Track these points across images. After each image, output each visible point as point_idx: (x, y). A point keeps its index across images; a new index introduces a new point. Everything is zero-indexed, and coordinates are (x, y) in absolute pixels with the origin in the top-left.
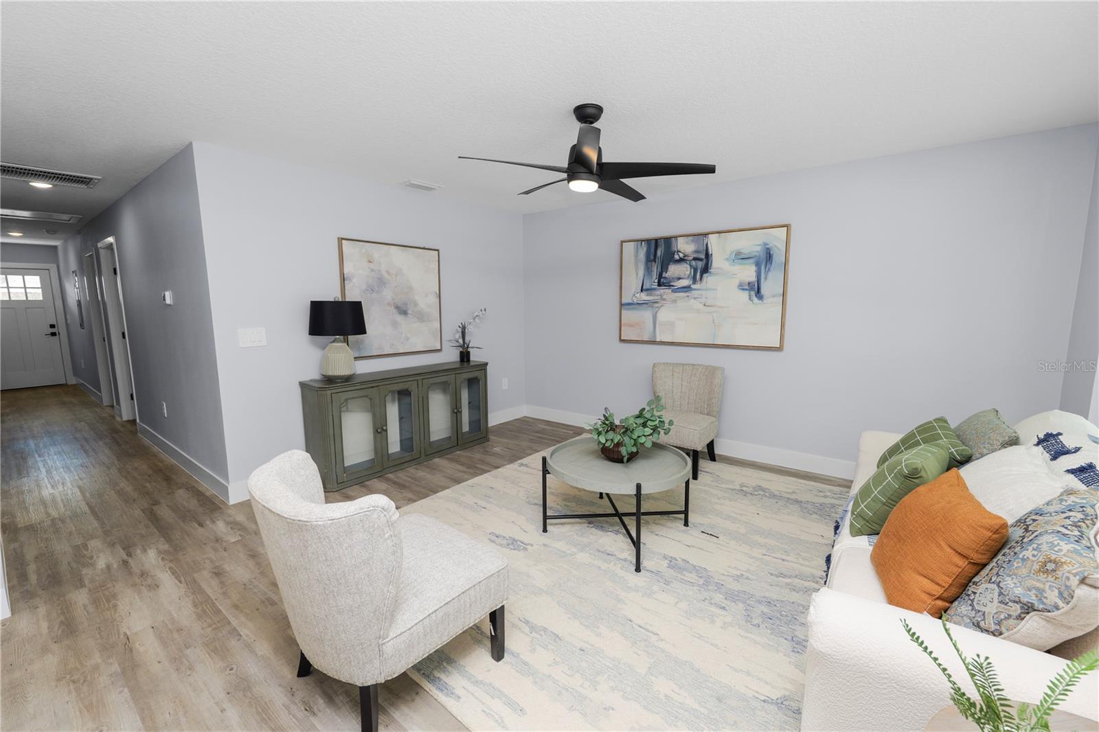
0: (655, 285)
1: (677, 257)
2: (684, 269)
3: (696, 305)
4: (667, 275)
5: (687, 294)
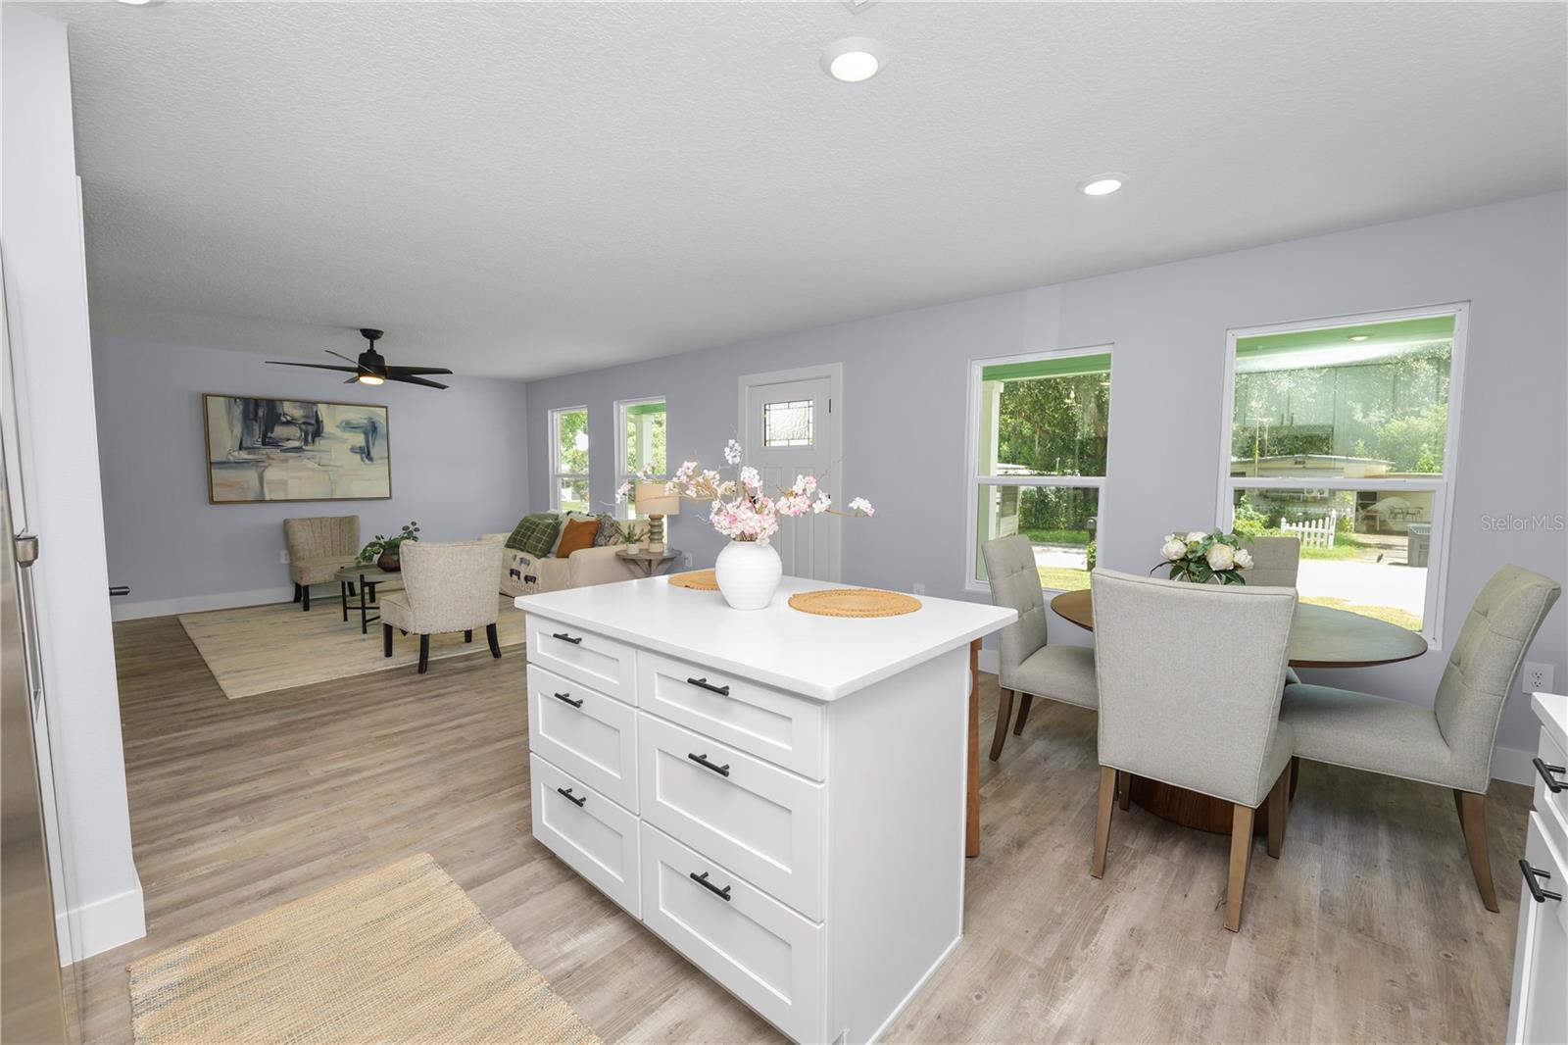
0: (259, 444)
1: (283, 419)
2: (294, 431)
3: (310, 464)
4: (273, 435)
5: (299, 455)
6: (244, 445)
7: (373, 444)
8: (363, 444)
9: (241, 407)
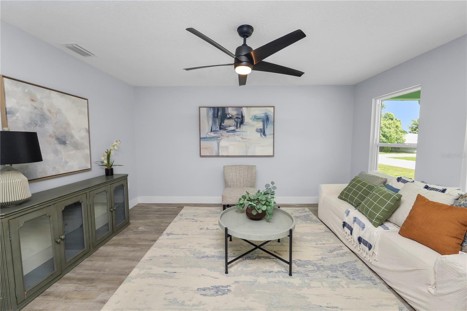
0: (218, 129)
1: (228, 116)
2: (232, 122)
3: (238, 138)
4: (224, 124)
5: (233, 133)
6: (212, 130)
7: (267, 127)
8: (262, 127)
9: (212, 112)
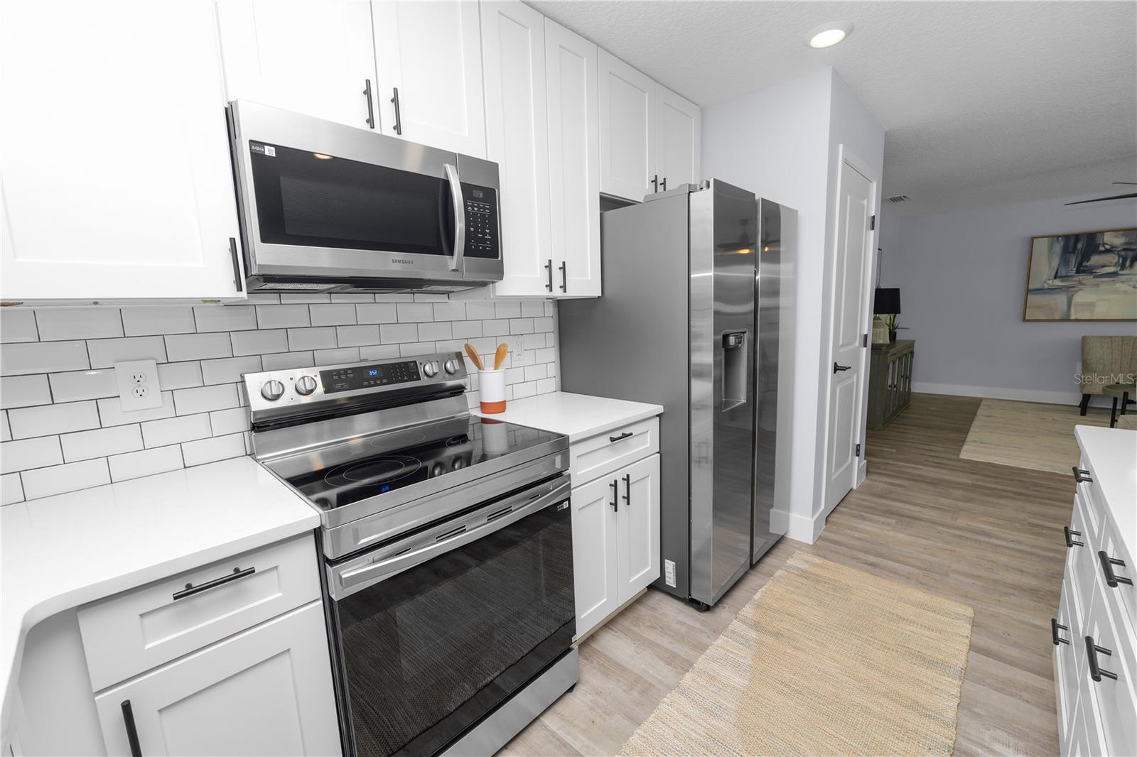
0: (1073, 273)
2: (1113, 258)
3: (1124, 287)
4: (1088, 264)
5: (1113, 279)
6: (1059, 275)
